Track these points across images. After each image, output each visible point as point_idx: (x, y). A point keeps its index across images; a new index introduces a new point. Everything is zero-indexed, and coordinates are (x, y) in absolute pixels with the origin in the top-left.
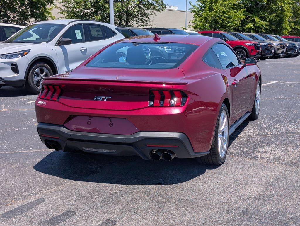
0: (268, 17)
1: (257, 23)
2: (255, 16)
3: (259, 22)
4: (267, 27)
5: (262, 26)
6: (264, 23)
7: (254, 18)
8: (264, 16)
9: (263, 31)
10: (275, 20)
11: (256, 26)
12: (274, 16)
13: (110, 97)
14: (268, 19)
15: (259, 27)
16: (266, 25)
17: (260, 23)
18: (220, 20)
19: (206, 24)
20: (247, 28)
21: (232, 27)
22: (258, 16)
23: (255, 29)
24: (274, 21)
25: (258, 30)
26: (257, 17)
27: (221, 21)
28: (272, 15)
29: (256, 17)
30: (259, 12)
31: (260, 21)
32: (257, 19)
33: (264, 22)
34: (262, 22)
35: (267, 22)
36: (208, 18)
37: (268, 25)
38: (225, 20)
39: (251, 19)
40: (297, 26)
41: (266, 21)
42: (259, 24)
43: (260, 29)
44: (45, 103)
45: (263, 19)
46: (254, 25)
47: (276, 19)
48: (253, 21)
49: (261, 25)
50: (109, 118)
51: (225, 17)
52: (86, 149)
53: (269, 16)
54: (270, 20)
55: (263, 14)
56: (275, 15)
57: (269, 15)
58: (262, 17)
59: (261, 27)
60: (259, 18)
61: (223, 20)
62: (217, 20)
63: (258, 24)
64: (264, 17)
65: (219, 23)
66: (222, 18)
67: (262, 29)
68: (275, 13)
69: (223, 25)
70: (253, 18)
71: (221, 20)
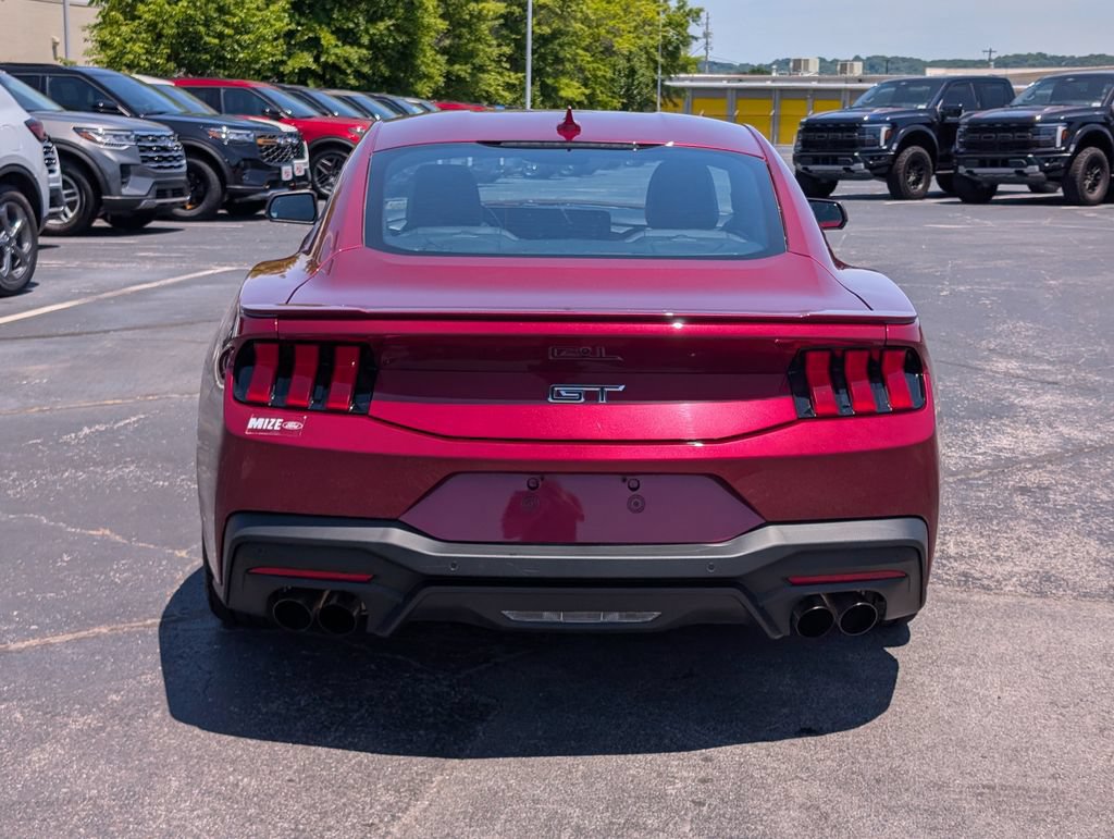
0: (367, 31)
1: (328, 54)
2: (320, 26)
3: (335, 49)
4: (366, 69)
5: (347, 61)
6: (353, 53)
7: (314, 31)
8: (352, 25)
9: (352, 81)
10: (391, 42)
11: (326, 63)
12: (388, 28)
13: (621, 388)
14: (365, 40)
15: (335, 67)
16: (360, 60)
17: (338, 51)
18: (208, 35)
19: (156, 49)
20: (294, 69)
21: (253, 66)
22: (328, 25)
23: (321, 73)
24: (386, 47)
25: (332, 79)
26: (326, 29)
27: (216, 41)
28: (381, 26)
29: (321, 29)
30: (332, 10)
31: (340, 44)
32: (327, 38)
33: (352, 50)
34: (347, 48)
35: (365, 51)
36: (163, 28)
37: (368, 61)
38: (230, 36)
39: (306, 37)
40: (457, 67)
41: (361, 46)
42: (336, 55)
43: (342, 76)
44: (292, 425)
45: (347, 37)
46: (317, 59)
47: (395, 39)
48: (314, 44)
49: (342, 60)
50: (624, 475)
51: (226, 24)
52: (511, 615)
53: (369, 26)
54: (371, 41)
55: (348, 19)
56: (391, 23)
57: (367, 22)
58: (343, 29)
59: (344, 66)
60: (333, 33)
61: (221, 36)
62: (197, 33)
63: (333, 57)
64: (351, 30)
65: (206, 49)
66: (219, 28)
67: (346, 74)
68: (390, 18)
69: (223, 58)
70: (311, 31)
71: (214, 37)
